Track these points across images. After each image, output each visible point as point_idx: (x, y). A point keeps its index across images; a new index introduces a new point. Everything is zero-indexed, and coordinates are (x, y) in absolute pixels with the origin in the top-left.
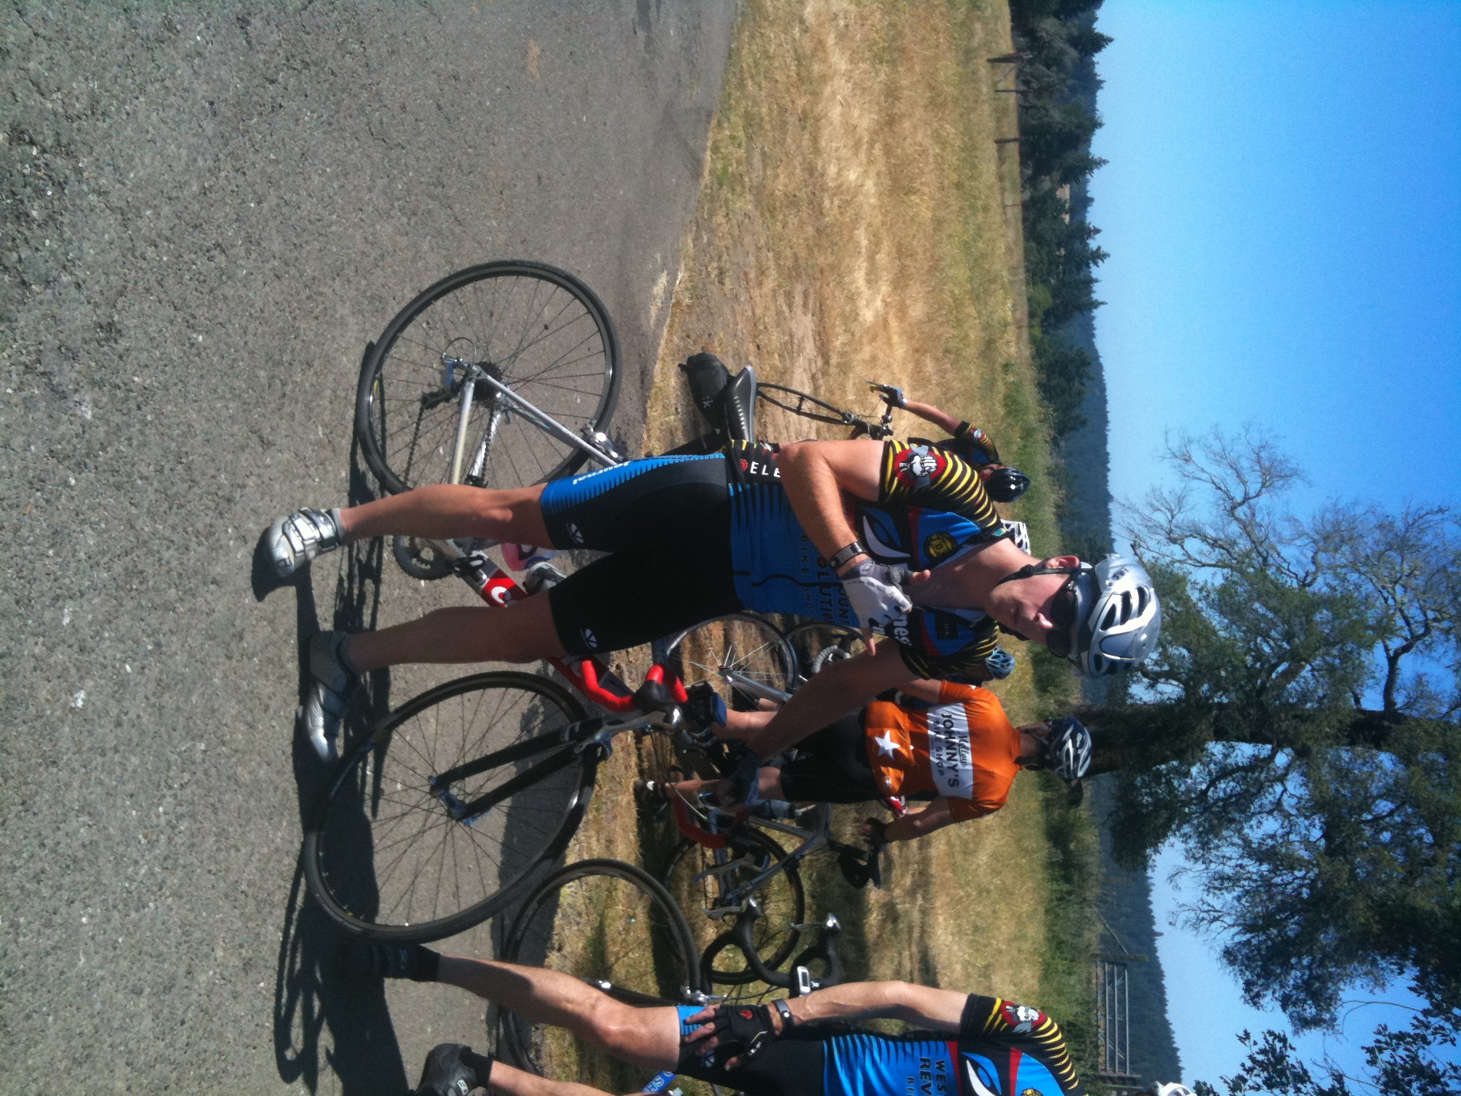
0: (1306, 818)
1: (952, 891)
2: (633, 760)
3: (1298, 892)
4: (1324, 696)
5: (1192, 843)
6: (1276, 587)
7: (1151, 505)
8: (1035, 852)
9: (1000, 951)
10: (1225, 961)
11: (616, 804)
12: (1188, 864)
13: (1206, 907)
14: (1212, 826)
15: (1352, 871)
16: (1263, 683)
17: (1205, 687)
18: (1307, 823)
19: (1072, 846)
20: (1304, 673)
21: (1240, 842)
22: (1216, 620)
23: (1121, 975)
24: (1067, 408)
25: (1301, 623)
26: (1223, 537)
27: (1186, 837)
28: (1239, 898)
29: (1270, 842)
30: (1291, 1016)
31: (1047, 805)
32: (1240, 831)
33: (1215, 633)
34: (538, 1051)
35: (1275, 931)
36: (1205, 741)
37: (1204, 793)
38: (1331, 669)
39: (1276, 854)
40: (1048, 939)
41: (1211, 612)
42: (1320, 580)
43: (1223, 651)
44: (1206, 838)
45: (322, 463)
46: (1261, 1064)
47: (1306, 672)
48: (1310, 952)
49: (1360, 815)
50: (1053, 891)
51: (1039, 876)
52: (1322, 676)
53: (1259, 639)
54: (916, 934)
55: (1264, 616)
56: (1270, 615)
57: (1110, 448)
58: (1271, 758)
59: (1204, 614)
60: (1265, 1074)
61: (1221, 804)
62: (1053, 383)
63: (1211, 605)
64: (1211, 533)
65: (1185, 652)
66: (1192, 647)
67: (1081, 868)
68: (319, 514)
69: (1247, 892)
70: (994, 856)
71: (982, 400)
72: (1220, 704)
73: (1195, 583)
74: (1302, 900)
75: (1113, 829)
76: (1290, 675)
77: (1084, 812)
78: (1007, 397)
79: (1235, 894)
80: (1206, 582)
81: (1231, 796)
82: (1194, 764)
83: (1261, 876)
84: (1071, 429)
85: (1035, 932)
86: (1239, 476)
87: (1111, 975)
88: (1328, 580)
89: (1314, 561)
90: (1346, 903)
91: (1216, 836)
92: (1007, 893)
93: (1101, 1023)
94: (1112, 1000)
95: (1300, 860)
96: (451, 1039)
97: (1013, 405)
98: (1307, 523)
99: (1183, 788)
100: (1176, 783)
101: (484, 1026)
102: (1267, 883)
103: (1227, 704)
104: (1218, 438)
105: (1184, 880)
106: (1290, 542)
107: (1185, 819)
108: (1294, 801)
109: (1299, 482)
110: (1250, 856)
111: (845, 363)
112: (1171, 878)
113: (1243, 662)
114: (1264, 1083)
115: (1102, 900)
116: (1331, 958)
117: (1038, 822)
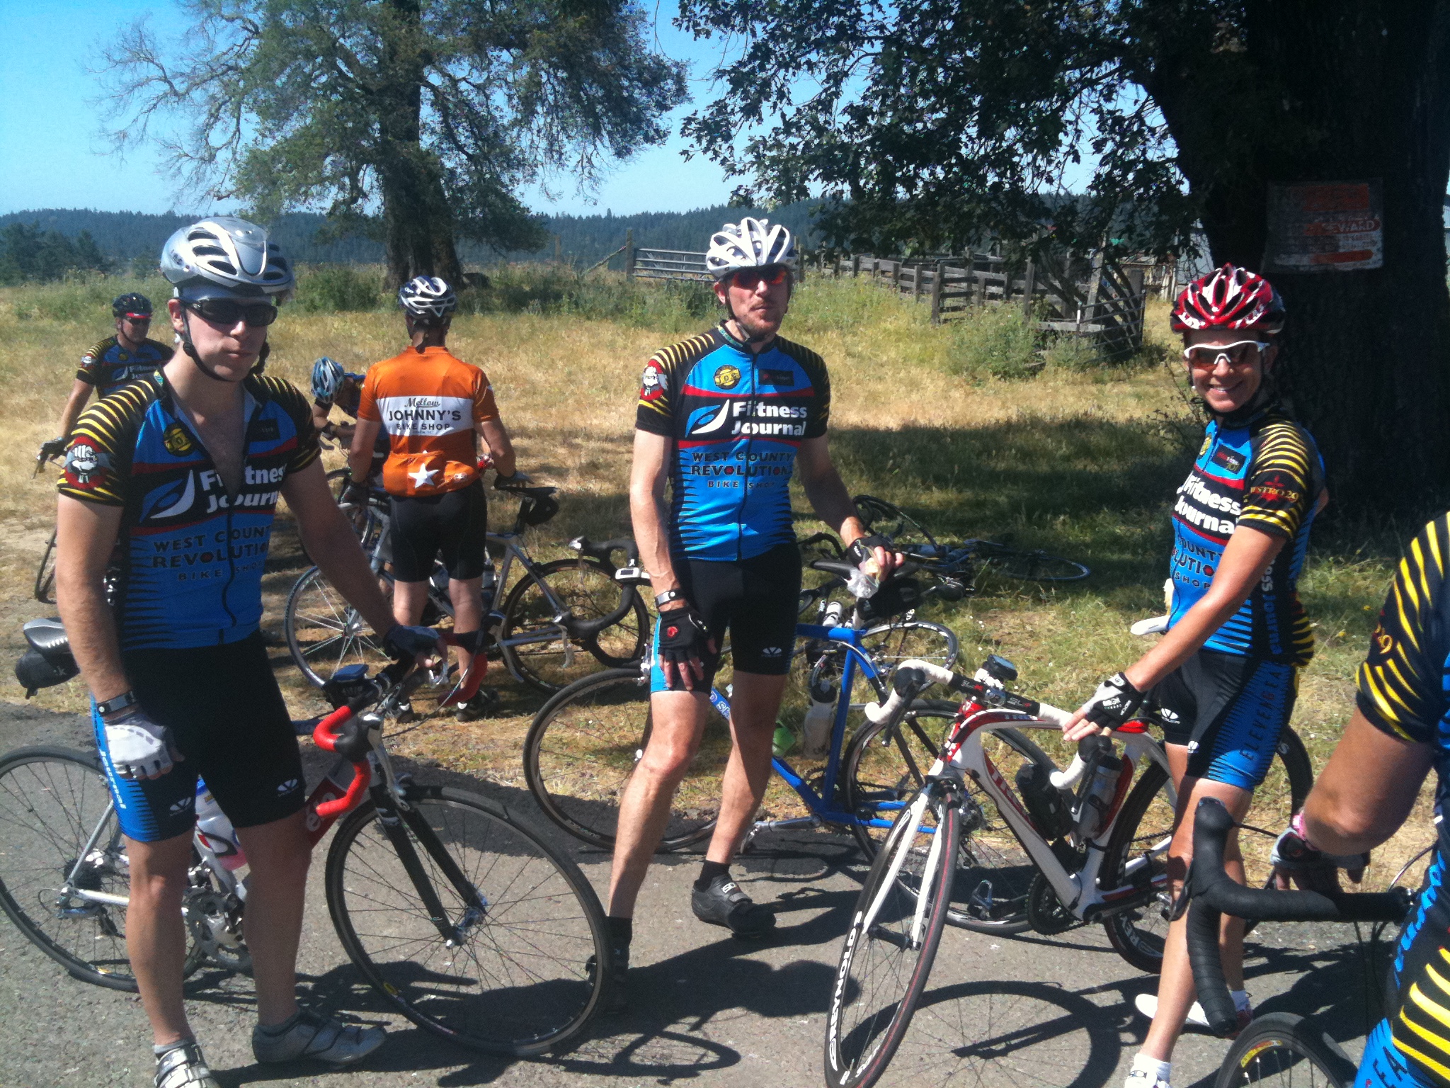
0: (490, 63)
1: (569, 409)
2: (437, 722)
3: (562, 81)
4: (370, 29)
5: (519, 175)
6: (258, 62)
7: (174, 176)
8: (533, 325)
9: (626, 367)
10: (628, 158)
11: (479, 740)
12: (539, 182)
13: (579, 169)
14: (502, 154)
15: (540, 27)
16: (359, 87)
17: (364, 143)
18: (495, 63)
19: (527, 289)
20: (348, 45)
21: (516, 130)
22: (294, 125)
23: (645, 254)
24: (71, 251)
25: (296, 42)
26: (206, 108)
27: (513, 180)
28: (568, 137)
29: (515, 101)
30: (674, 103)
31: (487, 309)
32: (506, 129)
33: (307, 128)
34: (705, 813)
35: (599, 107)
36: (418, 150)
37: (470, 157)
38: (342, 19)
39: (526, 97)
40: (615, 320)
41: (286, 128)
42: (251, 16)
43: (327, 123)
44: (514, 162)
45: (108, 1066)
46: (711, 142)
47: (347, 44)
48: (618, 78)
49: (487, 12)
50: (570, 311)
51: (556, 323)
52: (350, 28)
53: (313, 84)
54: (609, 446)
55: (289, 77)
56: (288, 70)
57: (115, 210)
58: (433, 88)
59: (288, 136)
60: (719, 140)
61: (480, 143)
62: (41, 263)
63: (280, 128)
64: (203, 118)
65: (329, 160)
66: (323, 151)
67: (547, 282)
68: (160, 1066)
69: (563, 128)
70: (538, 366)
71: (61, 344)
72: (382, 131)
73: (255, 140)
74: (569, 79)
75: (509, 249)
76: (349, 59)
77: (494, 274)
78: (56, 317)
79: (566, 140)
80: (256, 130)
81: (472, 132)
82: (442, 164)
83: (548, 113)
84: (94, 249)
85: (607, 330)
86: (141, 84)
87: (646, 263)
88: (251, 9)
89: (231, 20)
90: (570, 38)
91: (512, 151)
92: (572, 357)
93: (689, 276)
94: (668, 265)
95: (531, 76)
96: (688, 899)
97: (66, 311)
98: (192, 22)
99: (466, 177)
100: (461, 184)
101: (679, 867)
102: (553, 110)
103: (381, 123)
104: (100, 100)
105: (553, 188)
106: (211, 42)
107: (497, 179)
108: (475, 73)
109: (146, 24)
110: (530, 122)
111: (15, 493)
112: (551, 198)
113: (337, 104)
114: (726, 141)
115: (578, 265)
116: (622, 59)
117: (504, 320)
